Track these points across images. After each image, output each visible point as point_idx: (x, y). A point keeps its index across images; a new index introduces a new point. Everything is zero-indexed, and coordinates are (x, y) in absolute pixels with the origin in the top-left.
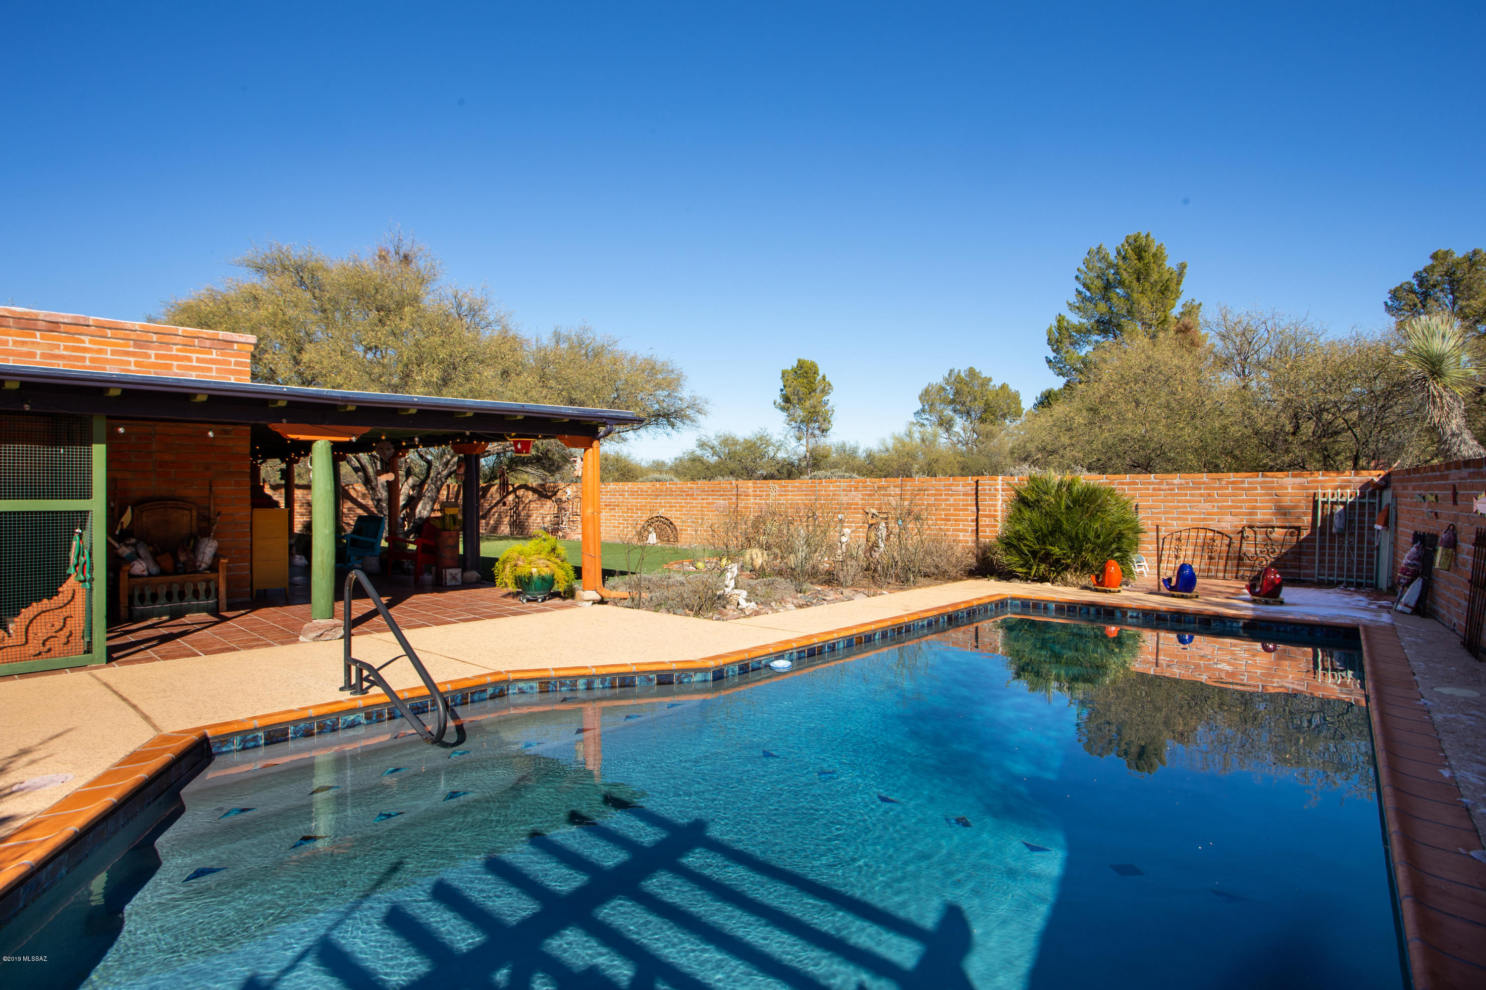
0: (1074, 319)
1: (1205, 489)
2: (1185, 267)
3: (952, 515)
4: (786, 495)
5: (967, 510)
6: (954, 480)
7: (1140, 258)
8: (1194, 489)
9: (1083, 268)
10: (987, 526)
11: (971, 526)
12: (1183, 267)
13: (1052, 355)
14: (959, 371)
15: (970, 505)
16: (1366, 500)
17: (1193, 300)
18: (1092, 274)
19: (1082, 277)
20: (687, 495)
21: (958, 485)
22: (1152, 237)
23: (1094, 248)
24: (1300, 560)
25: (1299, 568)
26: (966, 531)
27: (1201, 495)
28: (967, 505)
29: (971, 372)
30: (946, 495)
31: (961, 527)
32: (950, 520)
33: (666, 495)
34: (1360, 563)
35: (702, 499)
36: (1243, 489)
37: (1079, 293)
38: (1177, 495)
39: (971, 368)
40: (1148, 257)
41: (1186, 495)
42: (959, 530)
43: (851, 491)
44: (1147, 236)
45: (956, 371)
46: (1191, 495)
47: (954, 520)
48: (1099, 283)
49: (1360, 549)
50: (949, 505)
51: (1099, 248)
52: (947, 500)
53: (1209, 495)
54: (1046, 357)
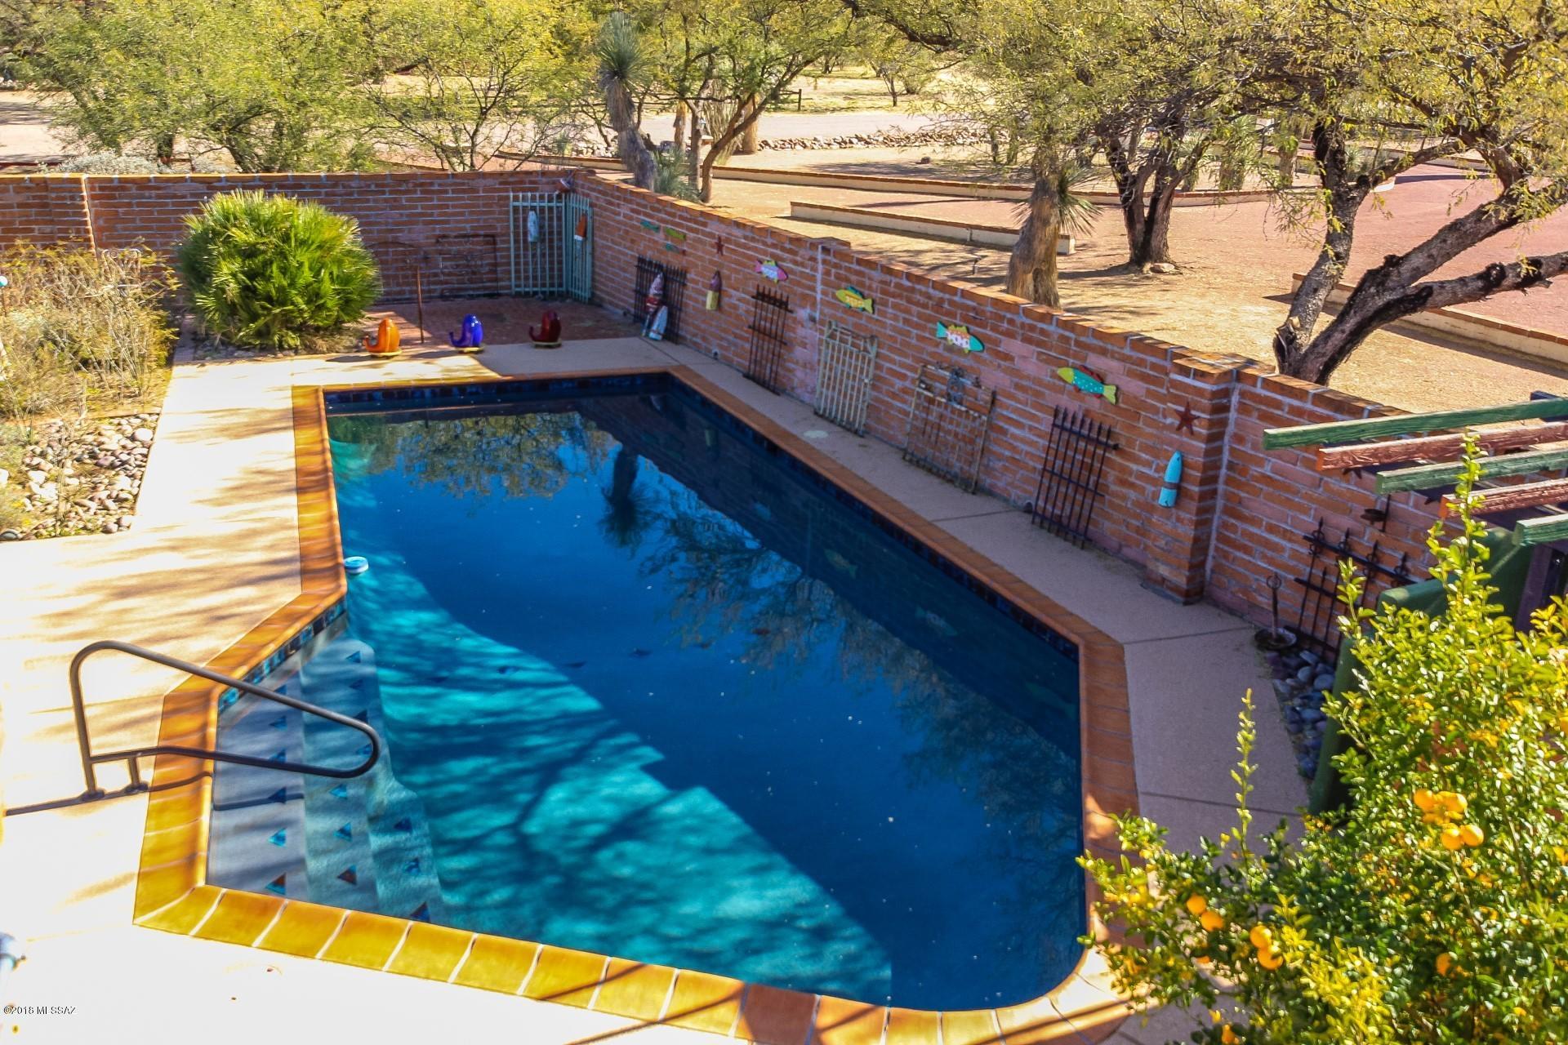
1: (391, 193)
8: (377, 192)
16: (554, 204)
24: (495, 272)
25: (496, 280)
27: (386, 200)
28: (29, 222)
34: (552, 269)
36: (433, 192)
38: (356, 201)
41: (368, 201)
46: (375, 201)
49: (551, 255)
53: (395, 200)
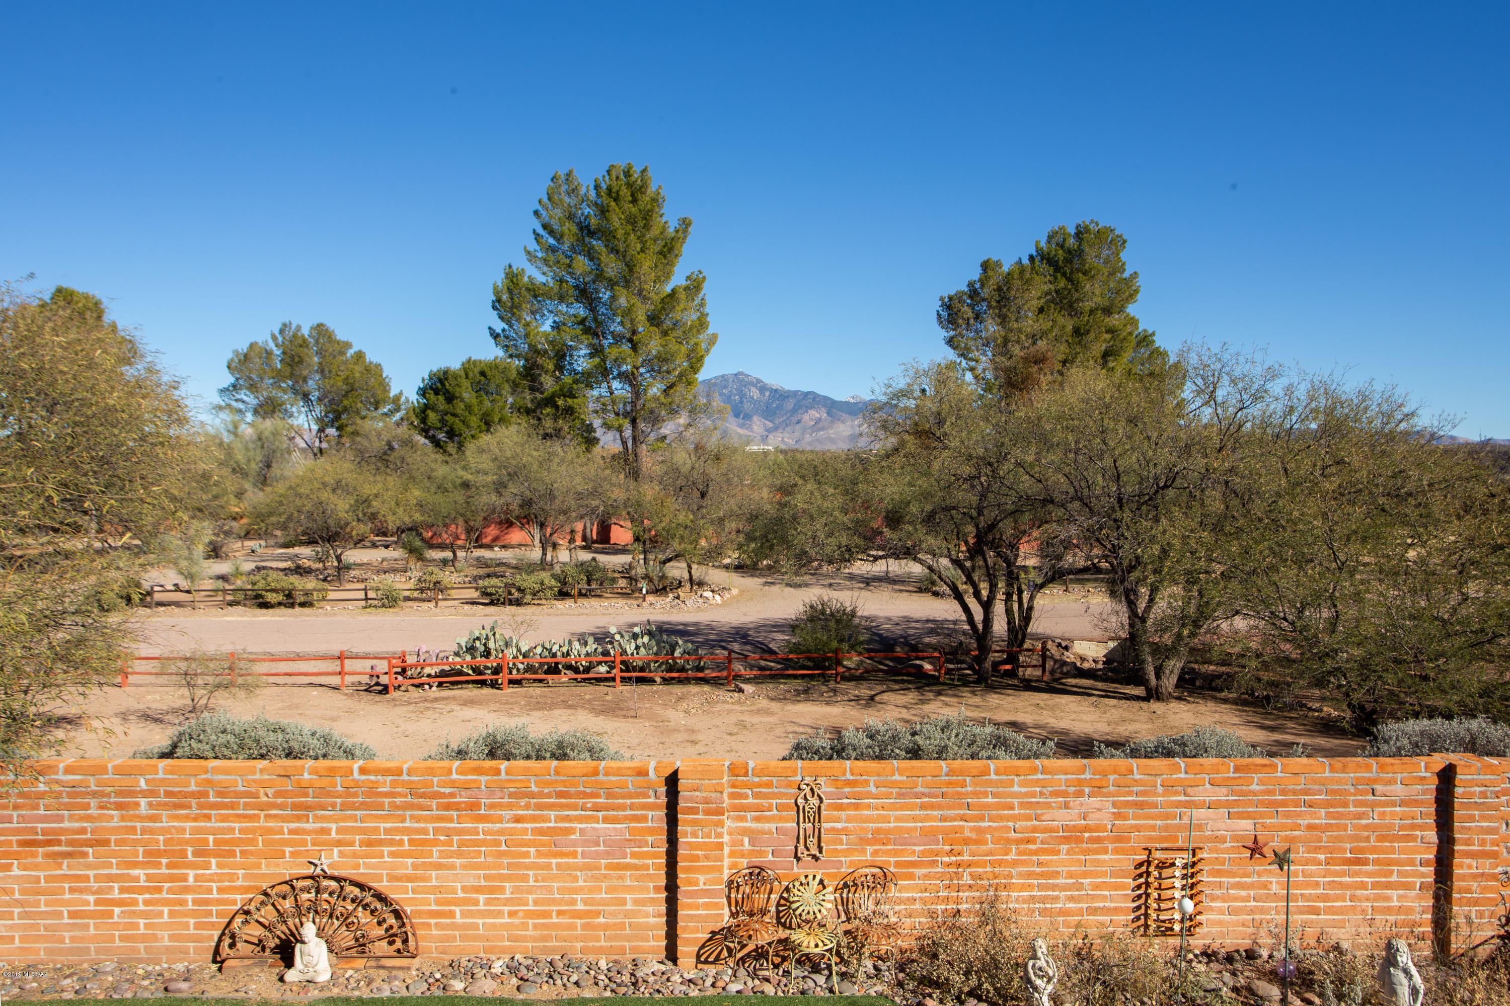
0: (537, 275)
2: (689, 224)
3: (1374, 850)
4: (857, 807)
5: (1413, 838)
6: (1382, 767)
7: (634, 201)
9: (545, 200)
10: (1474, 877)
11: (1423, 875)
12: (686, 224)
13: (499, 326)
14: (299, 328)
15: (1421, 827)
17: (700, 272)
18: (558, 213)
19: (544, 213)
20: (448, 807)
21: (1391, 782)
22: (650, 173)
23: (562, 173)
26: (1408, 886)
28: (1413, 827)
29: (321, 330)
30: (1358, 803)
31: (1394, 878)
32: (1365, 862)
33: (345, 807)
35: (518, 820)
37: (537, 236)
39: (320, 325)
40: (644, 200)
42: (1388, 886)
43: (1080, 794)
44: (644, 171)
45: (294, 327)
47: (1376, 862)
48: (570, 228)
50: (1367, 827)
51: (569, 175)
52: (1360, 816)
54: (490, 328)
